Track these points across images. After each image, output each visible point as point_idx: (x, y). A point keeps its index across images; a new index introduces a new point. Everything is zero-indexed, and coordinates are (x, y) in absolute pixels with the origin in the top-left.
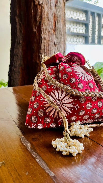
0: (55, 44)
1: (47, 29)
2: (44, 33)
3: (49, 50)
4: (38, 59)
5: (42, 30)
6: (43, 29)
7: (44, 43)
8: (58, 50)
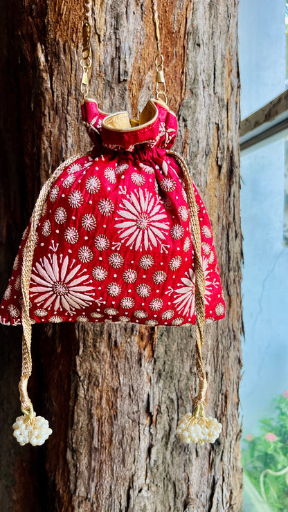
0: (149, 413)
1: (102, 332)
2: (91, 349)
3: (115, 440)
7: (89, 401)
8: (172, 438)
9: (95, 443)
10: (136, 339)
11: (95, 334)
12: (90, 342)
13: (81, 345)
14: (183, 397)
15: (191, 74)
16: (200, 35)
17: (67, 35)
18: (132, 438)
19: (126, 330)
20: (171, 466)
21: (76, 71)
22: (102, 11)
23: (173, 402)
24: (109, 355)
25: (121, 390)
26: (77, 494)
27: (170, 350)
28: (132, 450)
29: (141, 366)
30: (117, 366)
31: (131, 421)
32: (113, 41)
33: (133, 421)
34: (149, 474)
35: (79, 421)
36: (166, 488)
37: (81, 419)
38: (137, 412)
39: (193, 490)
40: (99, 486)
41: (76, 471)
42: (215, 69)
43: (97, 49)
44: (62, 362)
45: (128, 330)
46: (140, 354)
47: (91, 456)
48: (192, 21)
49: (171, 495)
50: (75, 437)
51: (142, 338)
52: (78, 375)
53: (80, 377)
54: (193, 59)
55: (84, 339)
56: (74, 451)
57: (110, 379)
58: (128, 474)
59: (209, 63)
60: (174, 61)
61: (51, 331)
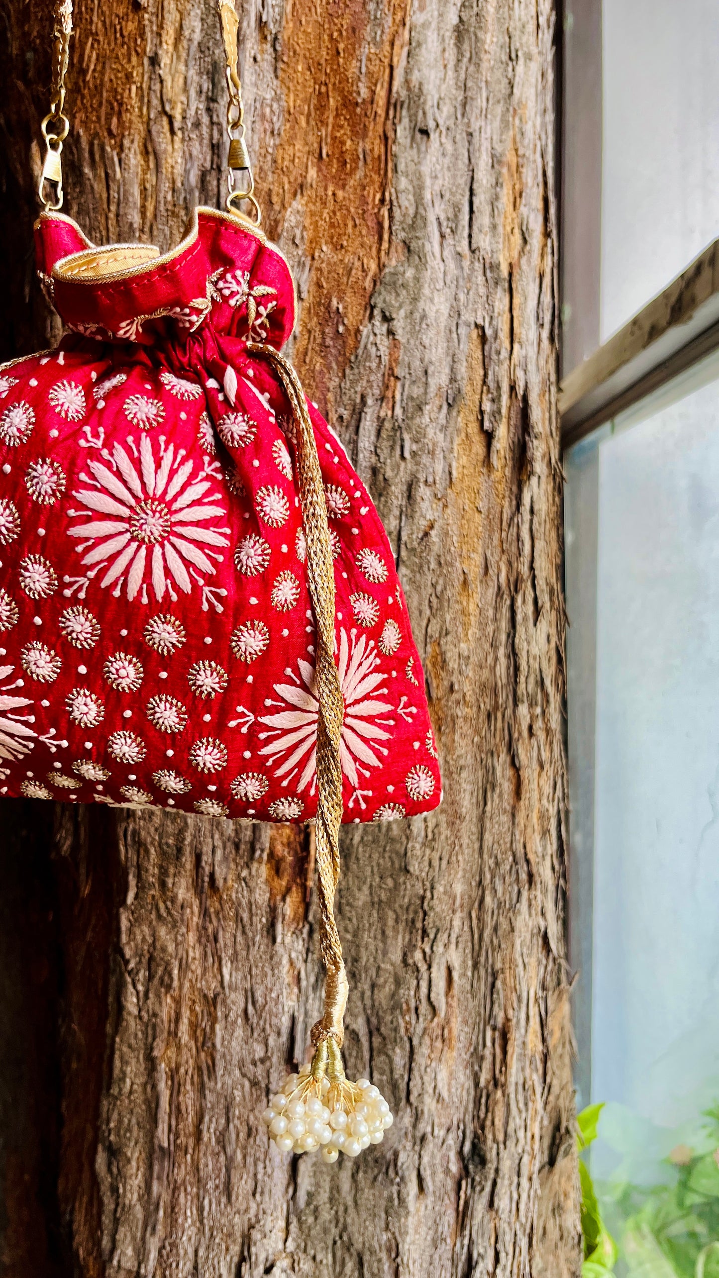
2: (154, 893)
3: (211, 1124)
7: (149, 1025)
11: (163, 854)
12: (152, 873)
13: (132, 881)
14: (383, 1030)
15: (404, 203)
16: (427, 108)
17: (99, 118)
18: (250, 1130)
19: (237, 846)
20: (351, 1210)
21: (118, 204)
22: (178, 58)
23: (358, 1040)
24: (196, 910)
25: (224, 1001)
26: (115, 1262)
27: (348, 904)
28: (250, 1160)
29: (274, 941)
30: (216, 940)
31: (247, 1084)
32: (205, 130)
33: (254, 1084)
34: (294, 1228)
35: (124, 1073)
36: (338, 1269)
37: (130, 1071)
38: (263, 1061)
40: (169, 1248)
41: (117, 1205)
42: (471, 190)
43: (165, 151)
44: (93, 921)
45: (243, 847)
46: (273, 911)
47: (150, 1167)
48: (408, 71)
50: (115, 1116)
51: (276, 870)
52: (123, 955)
53: (127, 962)
54: (412, 167)
55: (139, 867)
56: (114, 1153)
57: (199, 972)
58: (239, 1223)
59: (454, 176)
60: (360, 174)
61: (68, 842)
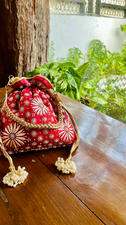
0: (35, 27)
1: (23, 6)
2: (21, 11)
3: (28, 34)
4: (15, 46)
5: (17, 7)
6: (19, 6)
7: (21, 25)
8: (39, 34)
9: (23, 36)
10: (31, 8)
11: (22, 7)
12: (20, 9)
13: (18, 10)
14: (41, 24)
18: (32, 34)
20: (39, 41)
24: (25, 12)
25: (28, 22)
26: (20, 50)
27: (38, 12)
28: (32, 37)
29: (32, 15)
30: (27, 16)
33: (32, 29)
34: (35, 43)
37: (19, 30)
38: (32, 27)
39: (44, 46)
40: (25, 46)
41: (19, 44)
46: (32, 12)
47: (22, 39)
49: (40, 48)
50: (18, 35)
51: (32, 8)
53: (18, 19)
56: (18, 39)
57: (26, 19)
58: (31, 43)
